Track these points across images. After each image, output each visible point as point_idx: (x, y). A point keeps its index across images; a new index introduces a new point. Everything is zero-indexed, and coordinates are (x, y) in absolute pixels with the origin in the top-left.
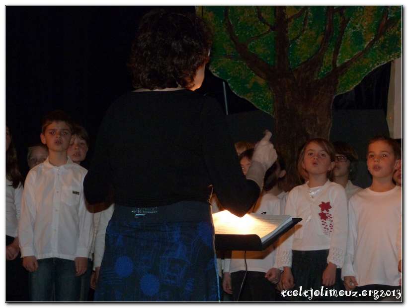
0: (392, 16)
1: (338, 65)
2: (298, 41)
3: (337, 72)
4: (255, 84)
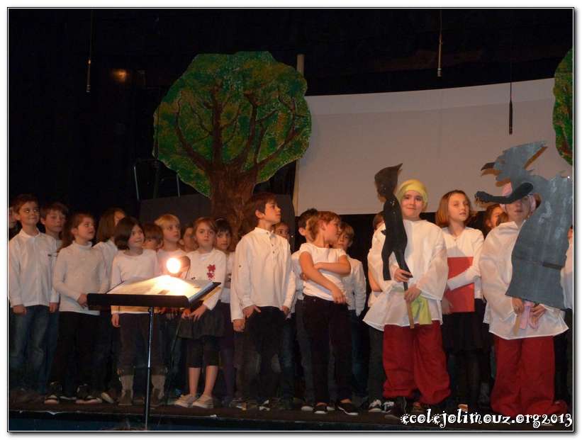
0: (298, 127)
1: (258, 162)
2: (229, 144)
3: (257, 167)
4: (197, 174)
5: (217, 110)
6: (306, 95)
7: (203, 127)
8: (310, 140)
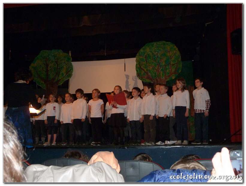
0: (69, 70)
2: (51, 75)
3: (58, 81)
5: (47, 65)
6: (72, 61)
7: (43, 70)
8: (73, 73)
